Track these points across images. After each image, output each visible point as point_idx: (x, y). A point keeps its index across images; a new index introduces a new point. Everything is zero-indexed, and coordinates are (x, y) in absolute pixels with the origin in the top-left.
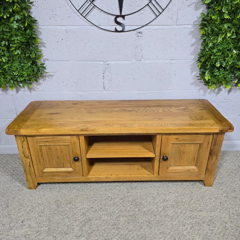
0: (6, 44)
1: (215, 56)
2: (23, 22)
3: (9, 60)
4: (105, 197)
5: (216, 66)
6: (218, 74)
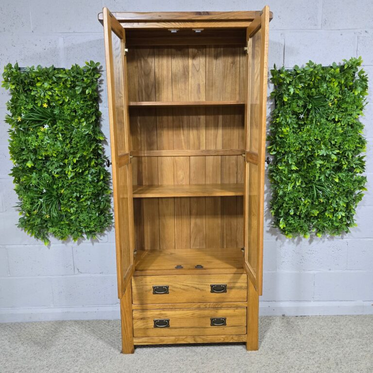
0: (77, 196)
1: (287, 204)
2: (98, 175)
3: (77, 211)
5: (290, 213)
6: (293, 222)
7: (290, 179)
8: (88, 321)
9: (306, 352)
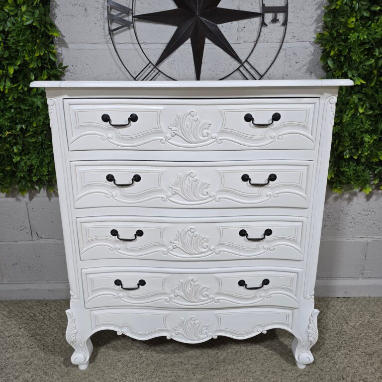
4: (171, 376)
5: (343, 156)
6: (346, 169)
7: (348, 103)
8: (54, 301)
9: (359, 352)
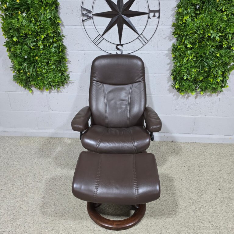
0: (46, 62)
2: (58, 48)
3: (47, 72)
5: (184, 78)
7: (185, 54)
